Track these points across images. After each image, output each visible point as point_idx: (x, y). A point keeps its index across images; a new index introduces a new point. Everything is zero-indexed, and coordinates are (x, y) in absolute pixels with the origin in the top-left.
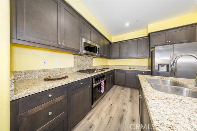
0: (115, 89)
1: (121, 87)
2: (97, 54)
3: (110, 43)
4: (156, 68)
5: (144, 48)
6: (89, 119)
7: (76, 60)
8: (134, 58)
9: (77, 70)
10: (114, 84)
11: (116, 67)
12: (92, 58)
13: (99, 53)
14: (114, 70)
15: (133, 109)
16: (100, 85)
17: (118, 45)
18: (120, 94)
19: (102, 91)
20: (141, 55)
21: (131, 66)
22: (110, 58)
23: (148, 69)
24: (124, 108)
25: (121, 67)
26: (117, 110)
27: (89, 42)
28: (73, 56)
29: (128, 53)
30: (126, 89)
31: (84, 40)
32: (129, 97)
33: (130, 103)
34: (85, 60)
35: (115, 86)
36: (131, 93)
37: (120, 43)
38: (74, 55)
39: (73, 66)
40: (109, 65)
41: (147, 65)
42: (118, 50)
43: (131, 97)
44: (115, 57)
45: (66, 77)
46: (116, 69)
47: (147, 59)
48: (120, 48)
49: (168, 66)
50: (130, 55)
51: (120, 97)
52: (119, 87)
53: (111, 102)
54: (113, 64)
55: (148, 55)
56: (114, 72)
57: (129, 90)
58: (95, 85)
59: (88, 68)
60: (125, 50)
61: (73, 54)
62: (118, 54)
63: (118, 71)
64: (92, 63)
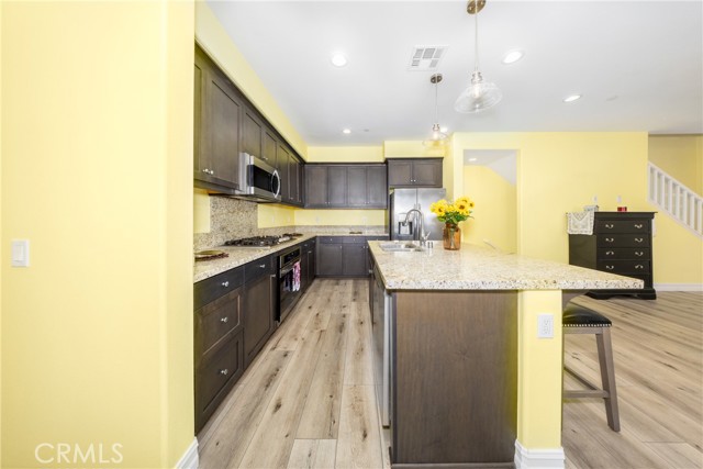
0: (319, 286)
1: (332, 281)
2: (276, 196)
3: (303, 162)
4: (396, 230)
5: (378, 188)
6: (274, 349)
7: (218, 211)
8: (360, 208)
10: (315, 277)
11: (317, 229)
12: (254, 204)
13: (280, 193)
14: (315, 238)
15: (359, 310)
16: (291, 273)
17: (322, 171)
18: (331, 294)
19: (296, 287)
20: (372, 201)
21: (353, 227)
22: (302, 206)
23: (386, 232)
24: (343, 312)
25: (331, 230)
26: (331, 318)
28: (209, 198)
29: (346, 196)
30: (342, 282)
31: (249, 160)
32: (350, 296)
33: (353, 303)
34: (239, 209)
35: (316, 282)
36: (355, 286)
37: (329, 167)
38: (212, 198)
39: (209, 230)
40: (296, 224)
41: (383, 224)
42: (324, 186)
43: (355, 293)
44: (316, 202)
46: (318, 235)
47: (383, 212)
48: (328, 181)
49: (411, 224)
50: (352, 200)
51: (333, 298)
52: (326, 282)
53: (314, 311)
54: (309, 222)
55: (385, 203)
56: (315, 244)
57: (350, 283)
58: (283, 271)
59: (245, 235)
60: (339, 188)
61: (210, 195)
62: (323, 194)
63: (325, 239)
64: (256, 220)
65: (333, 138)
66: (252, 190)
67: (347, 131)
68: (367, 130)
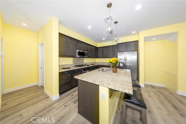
2: (85, 56)
7: (74, 60)
8: (111, 58)
9: (75, 65)
11: (101, 63)
13: (87, 56)
14: (99, 65)
17: (101, 49)
20: (114, 56)
22: (97, 57)
25: (104, 63)
27: (81, 51)
31: (78, 51)
34: (79, 59)
37: (103, 48)
39: (72, 63)
40: (97, 62)
45: (70, 68)
58: (83, 72)
59: (81, 64)
60: (105, 53)
62: (101, 55)
63: (101, 66)
64: (84, 61)
65: (101, 41)
66: (79, 56)
67: (104, 39)
68: (108, 38)
